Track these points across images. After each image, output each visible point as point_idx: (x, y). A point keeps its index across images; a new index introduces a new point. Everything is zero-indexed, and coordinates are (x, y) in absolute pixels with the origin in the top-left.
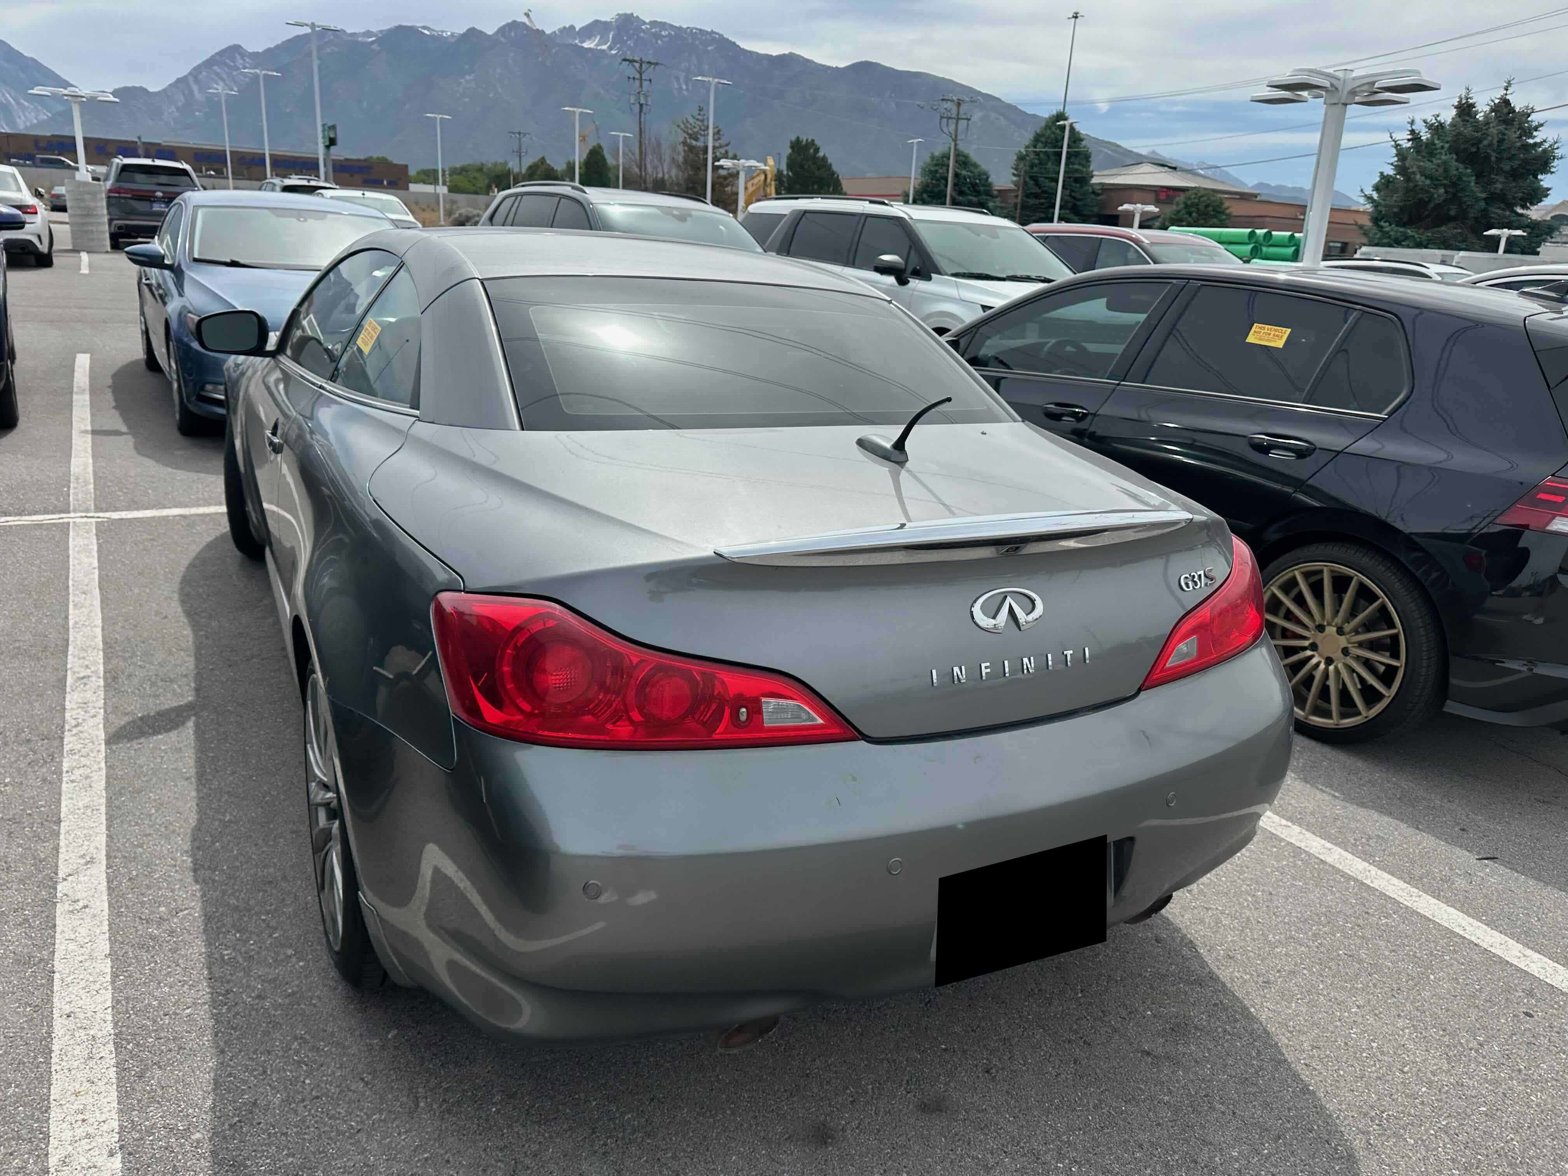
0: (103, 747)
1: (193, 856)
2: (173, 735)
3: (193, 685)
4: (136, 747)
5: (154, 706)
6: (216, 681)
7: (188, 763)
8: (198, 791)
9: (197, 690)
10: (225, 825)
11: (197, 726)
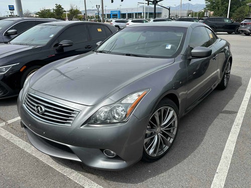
0: (238, 112)
2: (227, 110)
4: (233, 110)
5: (227, 115)
9: (218, 115)
10: (227, 99)
11: (222, 110)
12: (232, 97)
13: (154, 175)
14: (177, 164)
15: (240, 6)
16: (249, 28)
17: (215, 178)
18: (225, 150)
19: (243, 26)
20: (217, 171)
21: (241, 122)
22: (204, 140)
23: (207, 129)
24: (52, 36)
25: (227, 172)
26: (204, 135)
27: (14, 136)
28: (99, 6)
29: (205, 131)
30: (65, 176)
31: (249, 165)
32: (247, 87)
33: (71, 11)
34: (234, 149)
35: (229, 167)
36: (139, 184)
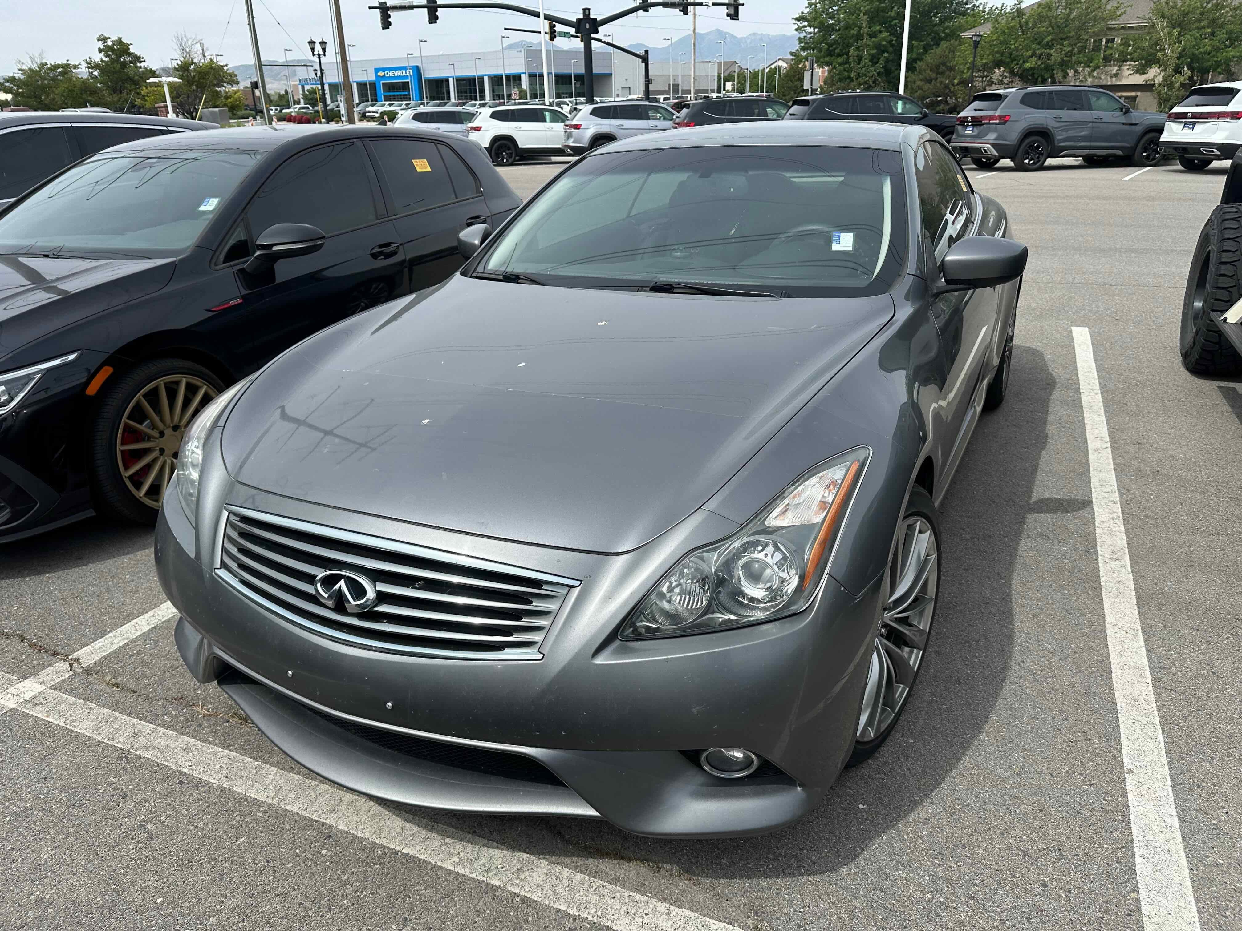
0: (1094, 500)
1: (1046, 441)
2: (1047, 495)
3: (1025, 526)
4: (1072, 495)
5: (1058, 517)
6: (1006, 526)
7: (1040, 477)
8: (1038, 464)
9: (1023, 522)
10: (1028, 448)
11: (1030, 497)
12: (1042, 441)
13: (892, 824)
14: (958, 760)
15: (937, 41)
16: (991, 137)
17: (1130, 796)
18: (1116, 673)
19: (969, 131)
20: (1128, 763)
21: (1122, 541)
22: (1019, 638)
23: (1010, 587)
24: (211, 205)
25: (1164, 760)
26: (1008, 616)
27: (147, 727)
28: (323, 43)
29: (1007, 598)
30: (495, 888)
31: (1230, 721)
32: (1077, 390)
33: (183, 69)
34: (1145, 661)
35: (1160, 738)
36: (844, 870)
